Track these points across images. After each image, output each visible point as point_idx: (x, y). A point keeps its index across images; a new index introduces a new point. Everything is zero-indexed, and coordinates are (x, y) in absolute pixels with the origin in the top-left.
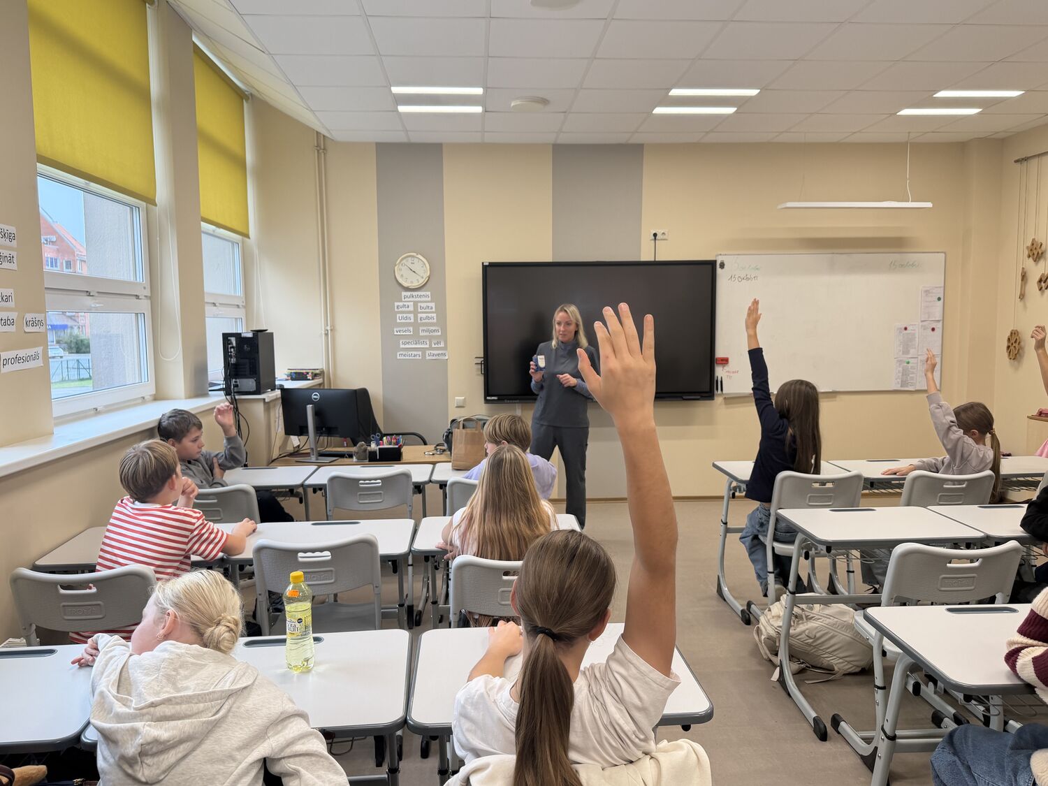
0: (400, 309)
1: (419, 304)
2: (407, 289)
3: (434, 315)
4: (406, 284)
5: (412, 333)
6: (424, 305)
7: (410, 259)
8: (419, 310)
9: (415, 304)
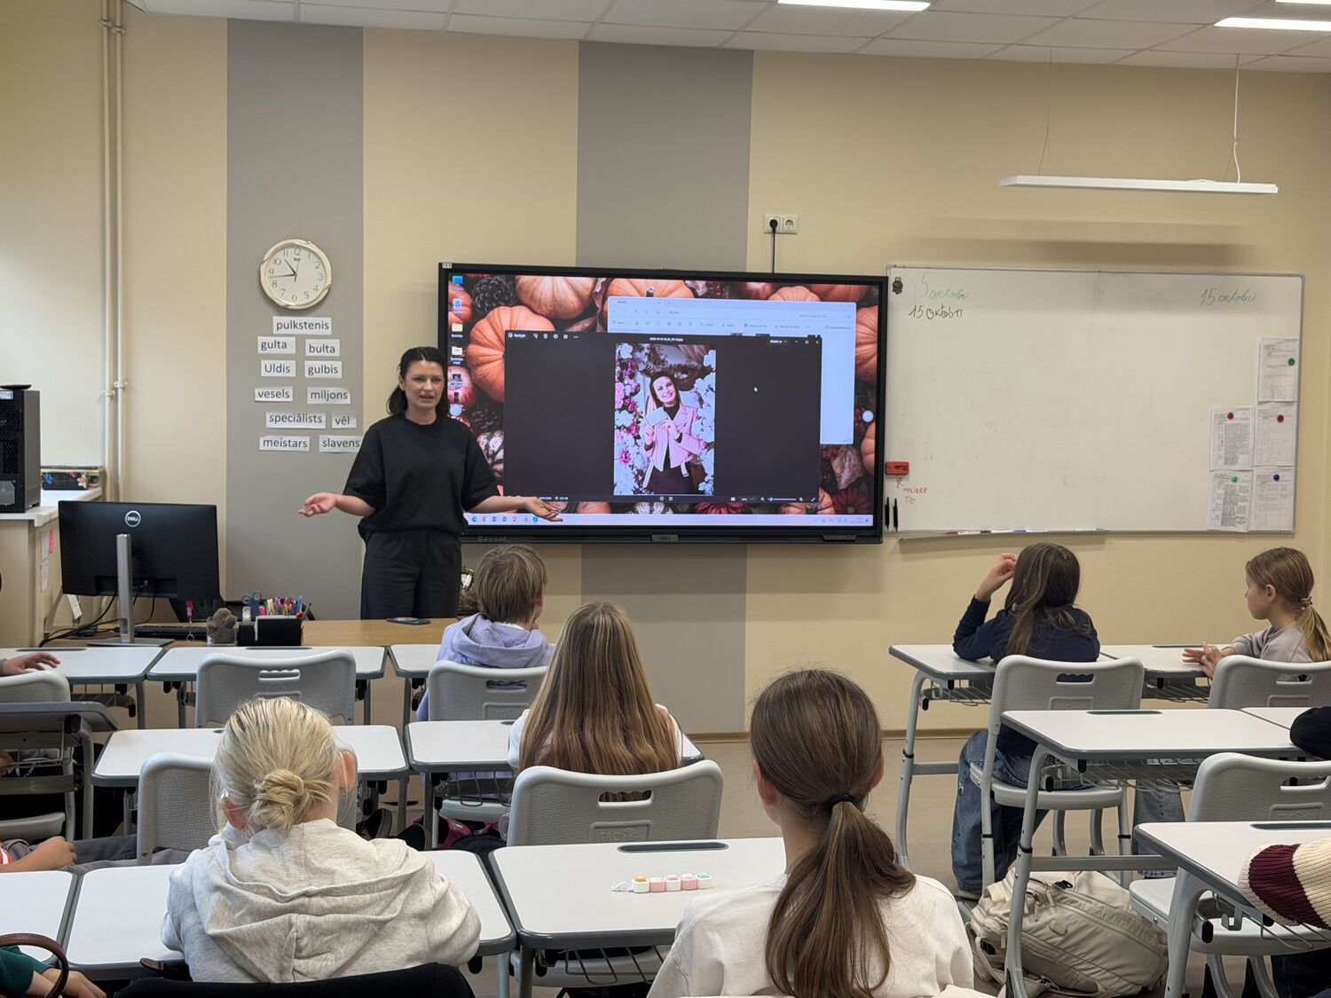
0: (269, 351)
1: (308, 341)
2: (285, 311)
3: (338, 364)
4: (283, 302)
5: (290, 399)
6: (317, 343)
7: (291, 251)
8: (308, 354)
9: (300, 340)
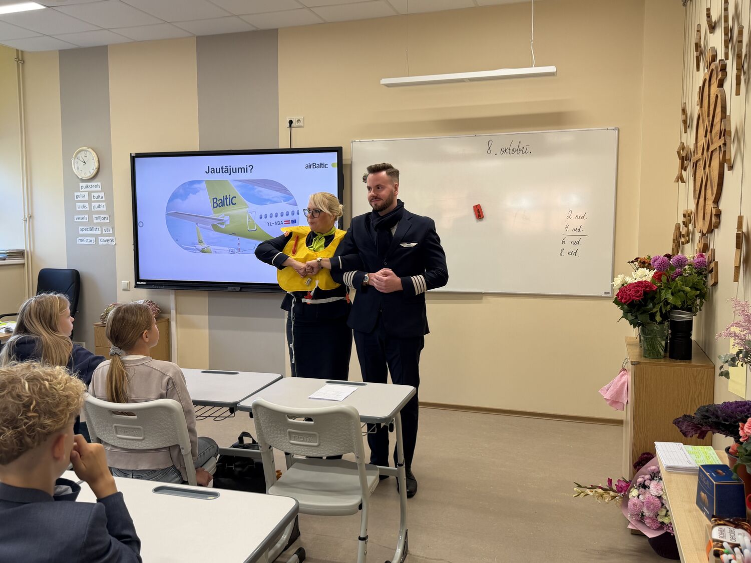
0: (79, 199)
1: (93, 194)
2: (83, 180)
3: (104, 204)
4: (80, 176)
5: (87, 221)
6: (96, 194)
7: (83, 152)
8: (93, 199)
9: (90, 193)
